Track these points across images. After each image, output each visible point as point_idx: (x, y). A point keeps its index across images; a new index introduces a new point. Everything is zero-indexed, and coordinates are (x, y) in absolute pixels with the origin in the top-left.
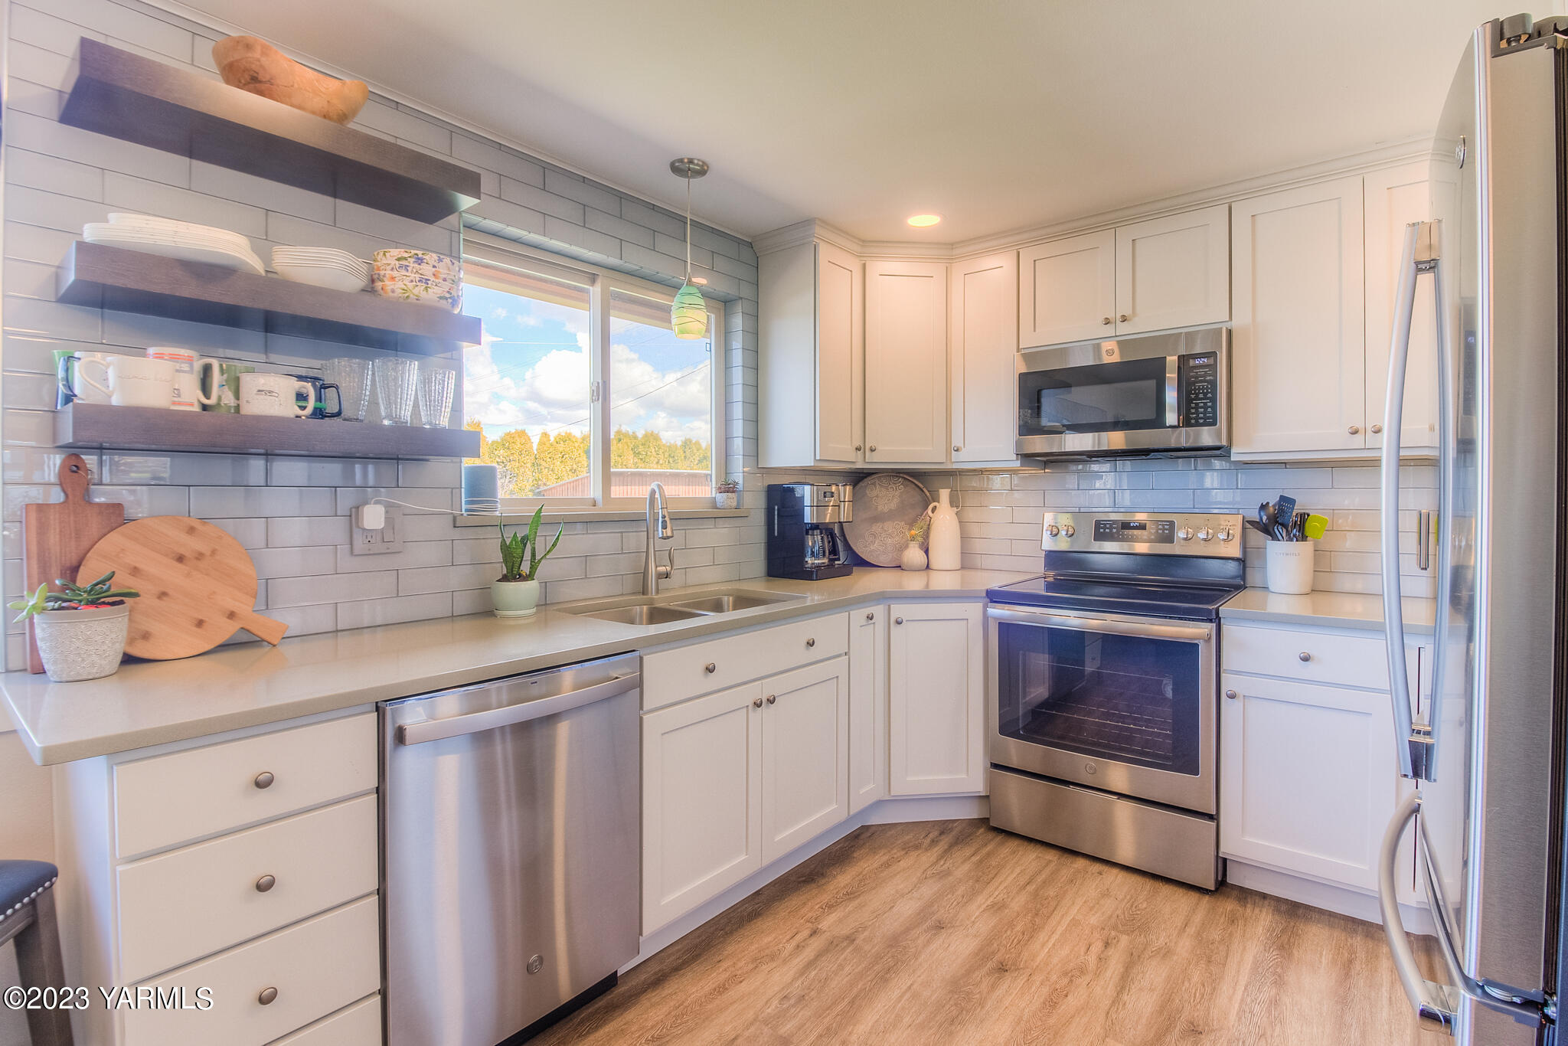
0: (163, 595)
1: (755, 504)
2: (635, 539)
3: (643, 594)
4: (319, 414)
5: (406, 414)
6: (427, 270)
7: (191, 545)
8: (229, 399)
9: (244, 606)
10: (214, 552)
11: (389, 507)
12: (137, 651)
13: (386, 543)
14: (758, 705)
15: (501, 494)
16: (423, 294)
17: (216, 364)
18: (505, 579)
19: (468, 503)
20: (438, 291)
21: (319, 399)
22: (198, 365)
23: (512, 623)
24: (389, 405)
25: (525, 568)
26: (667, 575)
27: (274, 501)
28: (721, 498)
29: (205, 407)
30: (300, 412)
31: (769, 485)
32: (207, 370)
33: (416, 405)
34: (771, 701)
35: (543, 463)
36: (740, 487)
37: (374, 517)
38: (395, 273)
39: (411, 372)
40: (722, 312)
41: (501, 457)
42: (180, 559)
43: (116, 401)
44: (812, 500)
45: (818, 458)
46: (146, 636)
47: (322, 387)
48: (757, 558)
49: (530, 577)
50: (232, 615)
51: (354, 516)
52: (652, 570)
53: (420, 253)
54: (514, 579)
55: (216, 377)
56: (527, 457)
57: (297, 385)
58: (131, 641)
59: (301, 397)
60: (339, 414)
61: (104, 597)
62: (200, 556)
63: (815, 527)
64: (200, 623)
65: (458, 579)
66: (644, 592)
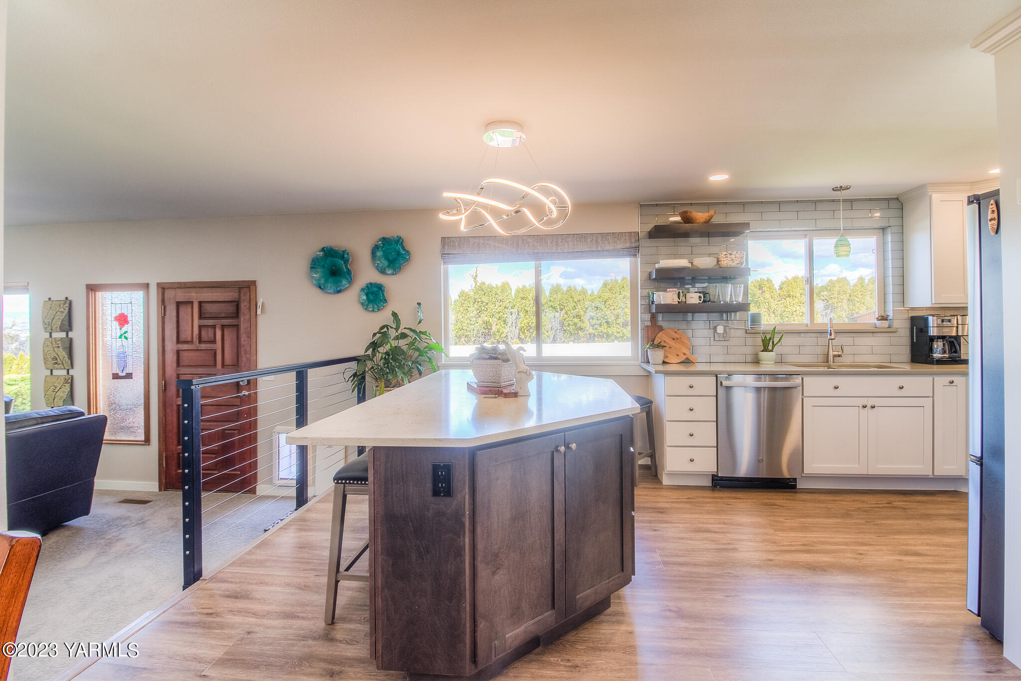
0: (670, 347)
1: (902, 326)
2: (823, 341)
3: (827, 363)
4: (704, 301)
5: (728, 299)
6: (733, 256)
7: (677, 336)
8: (684, 300)
9: (687, 352)
10: (681, 338)
11: (725, 327)
12: (665, 360)
13: (725, 337)
14: (864, 407)
15: (763, 322)
16: (732, 264)
17: (681, 291)
18: (763, 351)
19: (751, 325)
20: (736, 262)
21: (704, 297)
22: (677, 292)
23: (765, 366)
24: (722, 297)
25: (770, 348)
26: (839, 356)
27: (694, 325)
28: (878, 323)
29: (679, 302)
30: (700, 302)
31: (912, 317)
32: (679, 293)
33: (731, 295)
34: (873, 407)
35: (857, 299)
36: (891, 317)
37: (720, 329)
38: (724, 259)
39: (729, 287)
40: (881, 234)
41: (825, 296)
42: (674, 339)
43: (662, 303)
44: (933, 324)
45: (933, 303)
46: (667, 357)
47: (705, 294)
48: (905, 352)
49: (772, 351)
50: (685, 354)
51: (715, 328)
52: (831, 353)
53: (731, 252)
54: (767, 351)
55: (681, 294)
56: (844, 296)
57: (699, 294)
58: (664, 358)
59: (700, 297)
60: (710, 301)
61: (659, 346)
62: (678, 339)
63: (939, 337)
64: (678, 355)
65: (749, 350)
66: (827, 362)
